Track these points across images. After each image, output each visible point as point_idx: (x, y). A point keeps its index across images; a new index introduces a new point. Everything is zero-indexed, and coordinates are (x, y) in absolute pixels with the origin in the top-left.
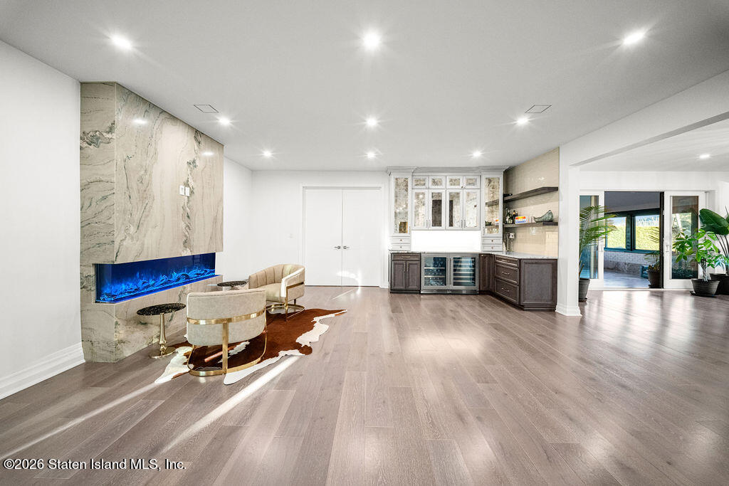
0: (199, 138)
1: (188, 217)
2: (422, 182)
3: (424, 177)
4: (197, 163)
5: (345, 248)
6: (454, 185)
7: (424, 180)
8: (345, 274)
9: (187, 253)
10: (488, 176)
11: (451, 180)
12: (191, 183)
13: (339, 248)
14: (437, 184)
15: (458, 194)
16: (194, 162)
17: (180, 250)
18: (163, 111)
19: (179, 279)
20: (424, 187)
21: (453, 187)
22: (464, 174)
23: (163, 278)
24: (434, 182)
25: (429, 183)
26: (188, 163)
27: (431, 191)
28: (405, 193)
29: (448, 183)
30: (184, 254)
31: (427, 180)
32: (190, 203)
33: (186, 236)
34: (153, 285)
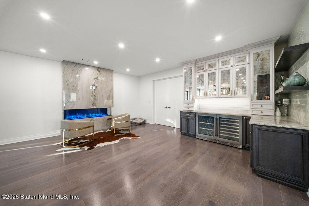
0: (100, 70)
1: (95, 96)
2: (202, 68)
3: (203, 64)
4: (99, 78)
5: (169, 107)
6: (226, 65)
7: (203, 66)
8: (169, 120)
9: (95, 107)
10: (255, 52)
11: (223, 62)
12: (96, 85)
13: (167, 107)
14: (212, 67)
15: (229, 71)
16: (97, 78)
17: (91, 107)
18: (82, 64)
19: (92, 116)
20: (203, 71)
21: (224, 66)
22: (234, 55)
23: (86, 115)
24: (210, 66)
25: (206, 67)
26: (95, 79)
27: (207, 73)
28: (191, 76)
29: (220, 64)
30: (93, 108)
31: (205, 66)
32: (96, 91)
33: (93, 102)
34: (83, 117)
